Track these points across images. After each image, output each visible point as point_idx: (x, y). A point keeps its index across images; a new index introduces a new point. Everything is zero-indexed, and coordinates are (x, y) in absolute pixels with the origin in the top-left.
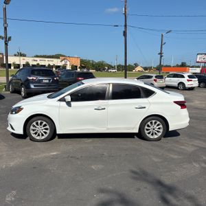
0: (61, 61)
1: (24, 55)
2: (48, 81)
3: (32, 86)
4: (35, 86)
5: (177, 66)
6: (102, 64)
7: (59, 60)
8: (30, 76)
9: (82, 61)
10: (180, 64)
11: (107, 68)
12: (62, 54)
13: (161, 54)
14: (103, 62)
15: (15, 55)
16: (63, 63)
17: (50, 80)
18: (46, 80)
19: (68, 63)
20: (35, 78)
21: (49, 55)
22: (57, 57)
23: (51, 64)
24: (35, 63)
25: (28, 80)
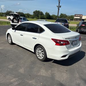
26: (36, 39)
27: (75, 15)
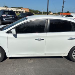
0: (21, 10)
1: (7, 7)
2: (12, 17)
3: (4, 20)
4: (5, 19)
5: (66, 12)
6: (37, 11)
7: (21, 9)
8: (3, 15)
9: (29, 10)
10: (67, 12)
11: (39, 13)
12: (22, 7)
13: (63, 6)
14: (38, 10)
15: (4, 7)
16: (22, 10)
17: (13, 17)
18: (11, 17)
19: (24, 11)
20: (5, 16)
21: (16, 7)
22: (20, 8)
23: (18, 11)
25: (2, 16)
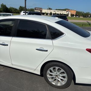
1: (51, 9)
11: (89, 16)
16: (67, 13)
23: (62, 13)
24: (54, 13)
26: (47, 51)
27: (35, 8)
